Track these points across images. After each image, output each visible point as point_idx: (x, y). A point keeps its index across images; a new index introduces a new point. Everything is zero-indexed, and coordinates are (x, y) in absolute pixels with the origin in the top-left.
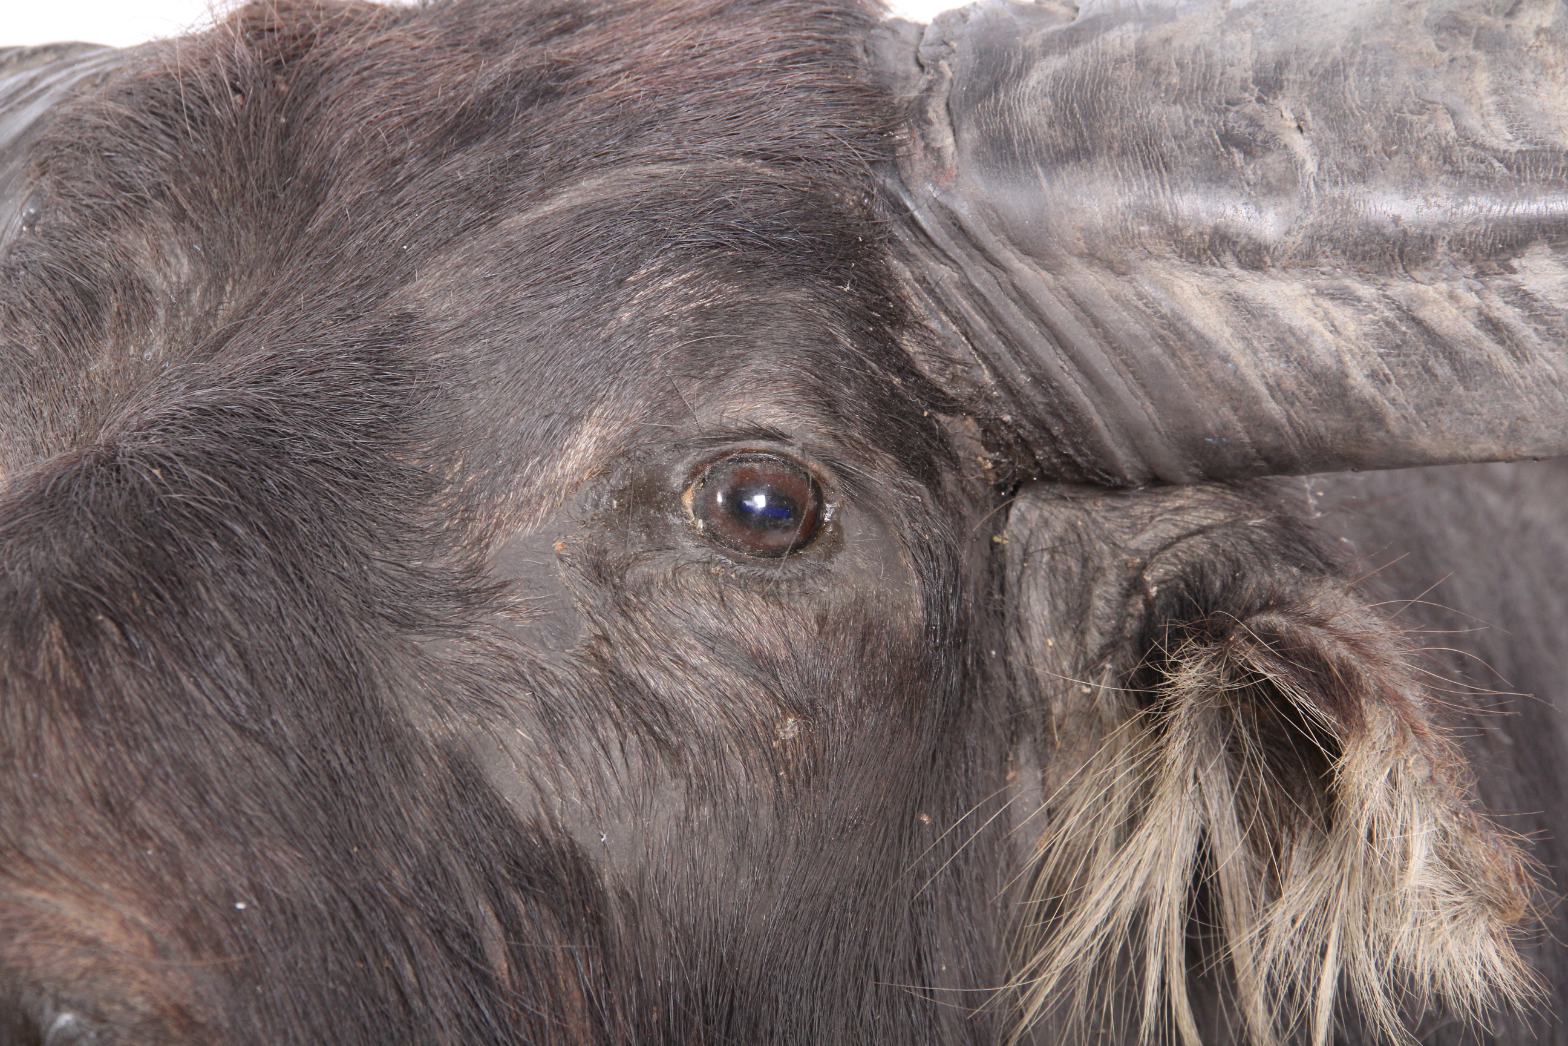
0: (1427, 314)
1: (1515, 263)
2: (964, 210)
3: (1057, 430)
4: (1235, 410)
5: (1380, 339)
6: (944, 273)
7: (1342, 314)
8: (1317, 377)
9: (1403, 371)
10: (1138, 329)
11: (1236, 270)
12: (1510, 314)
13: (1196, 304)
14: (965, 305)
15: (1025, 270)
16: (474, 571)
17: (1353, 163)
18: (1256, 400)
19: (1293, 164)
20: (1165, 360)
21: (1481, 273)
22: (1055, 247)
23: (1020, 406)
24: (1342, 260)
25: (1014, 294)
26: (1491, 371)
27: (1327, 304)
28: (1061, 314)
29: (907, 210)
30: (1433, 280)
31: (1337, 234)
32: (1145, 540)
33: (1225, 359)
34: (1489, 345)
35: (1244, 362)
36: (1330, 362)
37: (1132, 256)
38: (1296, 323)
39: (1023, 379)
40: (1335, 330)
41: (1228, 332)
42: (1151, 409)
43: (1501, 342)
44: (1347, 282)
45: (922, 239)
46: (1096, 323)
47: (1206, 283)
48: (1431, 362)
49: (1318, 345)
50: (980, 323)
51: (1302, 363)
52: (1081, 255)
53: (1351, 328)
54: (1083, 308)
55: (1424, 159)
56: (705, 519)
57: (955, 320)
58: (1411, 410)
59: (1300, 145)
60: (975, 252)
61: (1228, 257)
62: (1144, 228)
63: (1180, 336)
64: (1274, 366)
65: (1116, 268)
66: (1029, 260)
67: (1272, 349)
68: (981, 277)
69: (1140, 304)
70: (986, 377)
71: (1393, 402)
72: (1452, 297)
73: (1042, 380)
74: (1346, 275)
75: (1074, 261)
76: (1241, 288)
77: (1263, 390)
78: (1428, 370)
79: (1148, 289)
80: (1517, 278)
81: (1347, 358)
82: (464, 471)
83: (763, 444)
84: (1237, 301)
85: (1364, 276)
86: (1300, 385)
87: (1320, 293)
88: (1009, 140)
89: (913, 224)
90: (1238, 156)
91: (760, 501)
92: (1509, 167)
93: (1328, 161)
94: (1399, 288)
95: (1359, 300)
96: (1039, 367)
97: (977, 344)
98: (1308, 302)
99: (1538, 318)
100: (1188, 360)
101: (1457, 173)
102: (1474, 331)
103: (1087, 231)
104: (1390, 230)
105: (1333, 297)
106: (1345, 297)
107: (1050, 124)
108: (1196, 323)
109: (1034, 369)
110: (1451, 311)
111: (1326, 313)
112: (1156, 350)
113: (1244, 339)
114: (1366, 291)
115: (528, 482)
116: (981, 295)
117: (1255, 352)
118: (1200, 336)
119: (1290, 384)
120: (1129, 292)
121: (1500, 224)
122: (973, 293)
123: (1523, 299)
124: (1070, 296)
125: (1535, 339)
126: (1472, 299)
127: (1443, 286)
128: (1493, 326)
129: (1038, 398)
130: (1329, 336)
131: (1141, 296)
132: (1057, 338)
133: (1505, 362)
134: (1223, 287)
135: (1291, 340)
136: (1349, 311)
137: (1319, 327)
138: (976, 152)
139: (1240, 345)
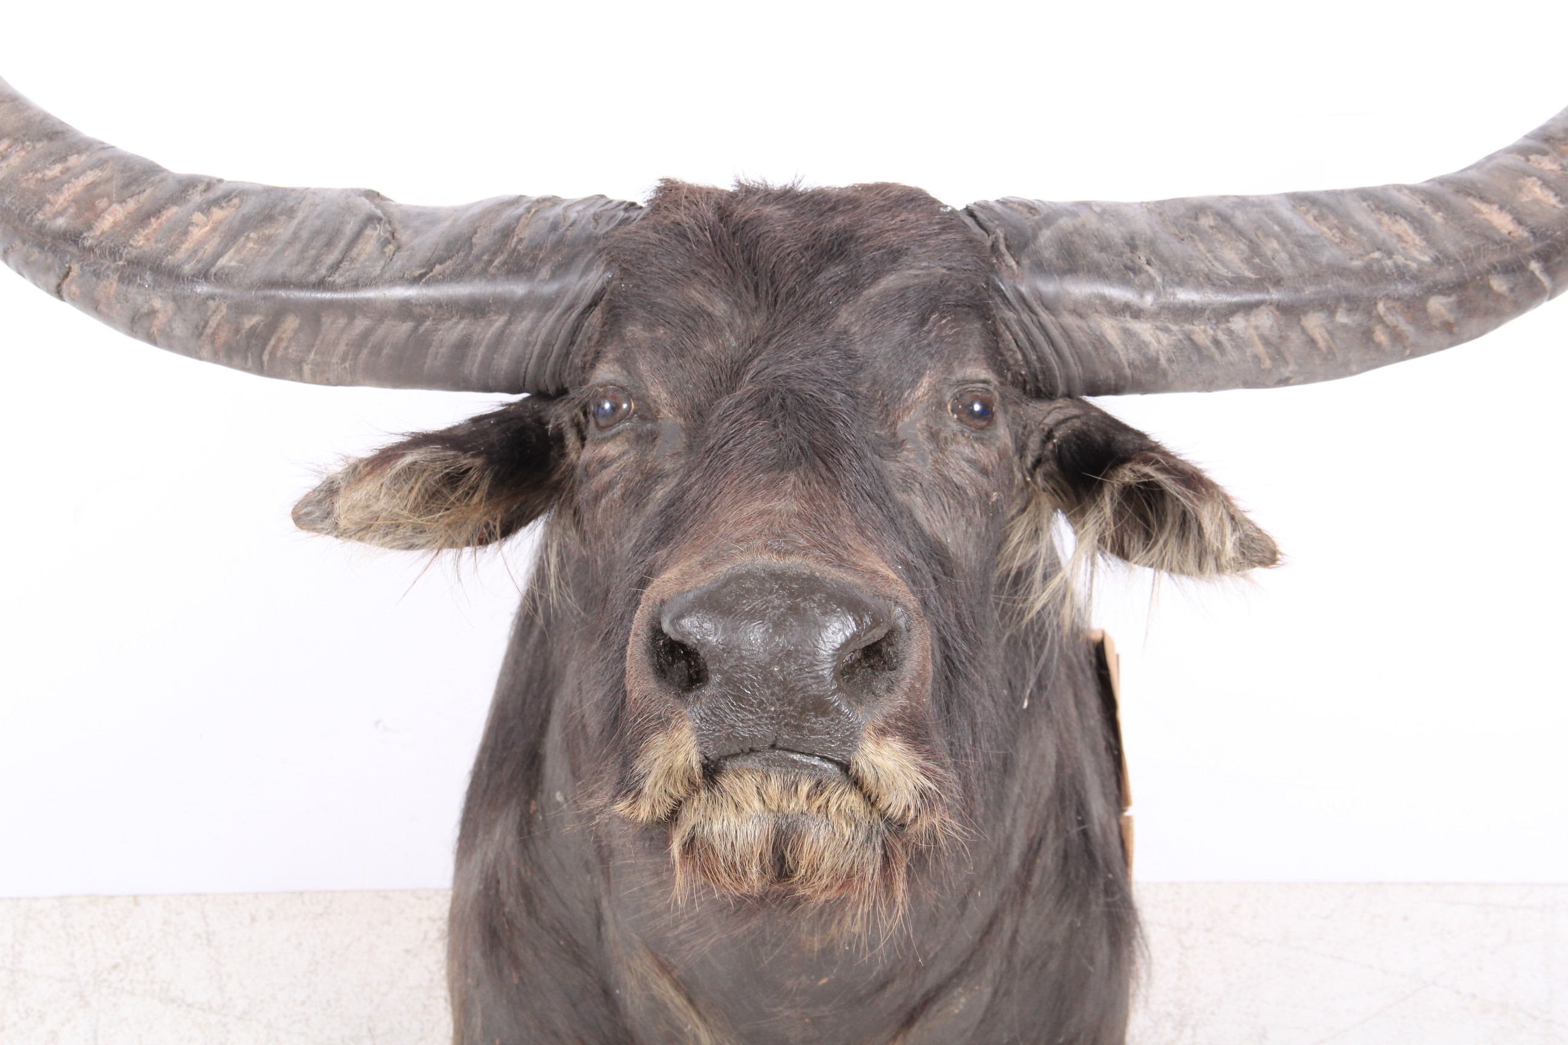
0: (1195, 337)
1: (1231, 319)
2: (1023, 289)
3: (1040, 377)
4: (1114, 371)
5: (1175, 346)
6: (1010, 315)
7: (1165, 338)
8: (1149, 360)
9: (1180, 359)
10: (1084, 339)
11: (1128, 318)
12: (1223, 338)
13: (1108, 331)
14: (1016, 328)
15: (1045, 317)
16: (894, 435)
17: (1176, 279)
18: (1123, 368)
19: (1152, 280)
20: (1093, 352)
21: (1218, 322)
22: (1061, 308)
23: (1029, 368)
24: (1170, 316)
25: (1038, 325)
26: (1211, 358)
27: (1158, 332)
28: (1055, 333)
29: (1002, 291)
30: (1200, 325)
31: (1171, 306)
32: (1050, 420)
33: (1116, 352)
34: (1213, 349)
35: (1122, 354)
36: (1154, 354)
37: (1090, 312)
38: (1145, 339)
39: (1034, 357)
40: (1159, 342)
41: (1119, 342)
42: (1080, 370)
43: (1218, 348)
44: (1168, 324)
45: (1006, 302)
46: (1069, 337)
47: (1114, 322)
48: (1192, 356)
49: (1152, 347)
50: (1021, 335)
51: (1145, 355)
52: (1070, 311)
53: (1165, 342)
54: (1065, 331)
55: (1201, 279)
56: (957, 414)
57: (1012, 333)
58: (1178, 373)
59: (1151, 270)
60: (1026, 308)
61: (1128, 314)
62: (1098, 302)
63: (1101, 343)
64: (1133, 355)
65: (1081, 316)
66: (1047, 312)
67: (1135, 349)
68: (1025, 317)
69: (1088, 331)
70: (1019, 356)
71: (1173, 370)
72: (1205, 331)
73: (1041, 359)
74: (1169, 321)
75: (1065, 313)
76: (1128, 325)
77: (1126, 364)
78: (1190, 358)
79: (1092, 324)
80: (1230, 325)
81: (1161, 353)
82: (883, 395)
83: (981, 385)
84: (1126, 332)
85: (1176, 323)
86: (1141, 362)
87: (1157, 328)
88: (1042, 264)
89: (1004, 297)
90: (1131, 275)
91: (977, 407)
92: (1231, 282)
93: (1167, 278)
94: (1187, 327)
95: (1171, 331)
96: (1042, 352)
97: (1019, 343)
98: (1152, 332)
99: (1233, 340)
100: (1101, 353)
101: (1213, 285)
102: (1208, 343)
103: (1075, 302)
104: (1191, 305)
105: (1161, 330)
106: (1166, 330)
107: (1058, 259)
108: (1109, 338)
109: (1040, 354)
110: (1203, 336)
111: (1157, 336)
112: (1090, 348)
113: (1125, 345)
114: (1174, 328)
115: (906, 400)
116: (1026, 325)
117: (1127, 349)
118: (1109, 343)
119: (1137, 362)
120: (1085, 326)
121: (1230, 305)
122: (1021, 322)
123: (1230, 333)
124: (1062, 326)
125: (1230, 347)
126: (1211, 332)
127: (1202, 327)
128: (1217, 343)
129: (1038, 365)
130: (1156, 344)
131: (1089, 327)
132: (1052, 342)
133: (1217, 356)
134: (1121, 325)
135: (1143, 346)
136: (1166, 335)
137: (1153, 341)
138: (1030, 269)
139: (1122, 347)
